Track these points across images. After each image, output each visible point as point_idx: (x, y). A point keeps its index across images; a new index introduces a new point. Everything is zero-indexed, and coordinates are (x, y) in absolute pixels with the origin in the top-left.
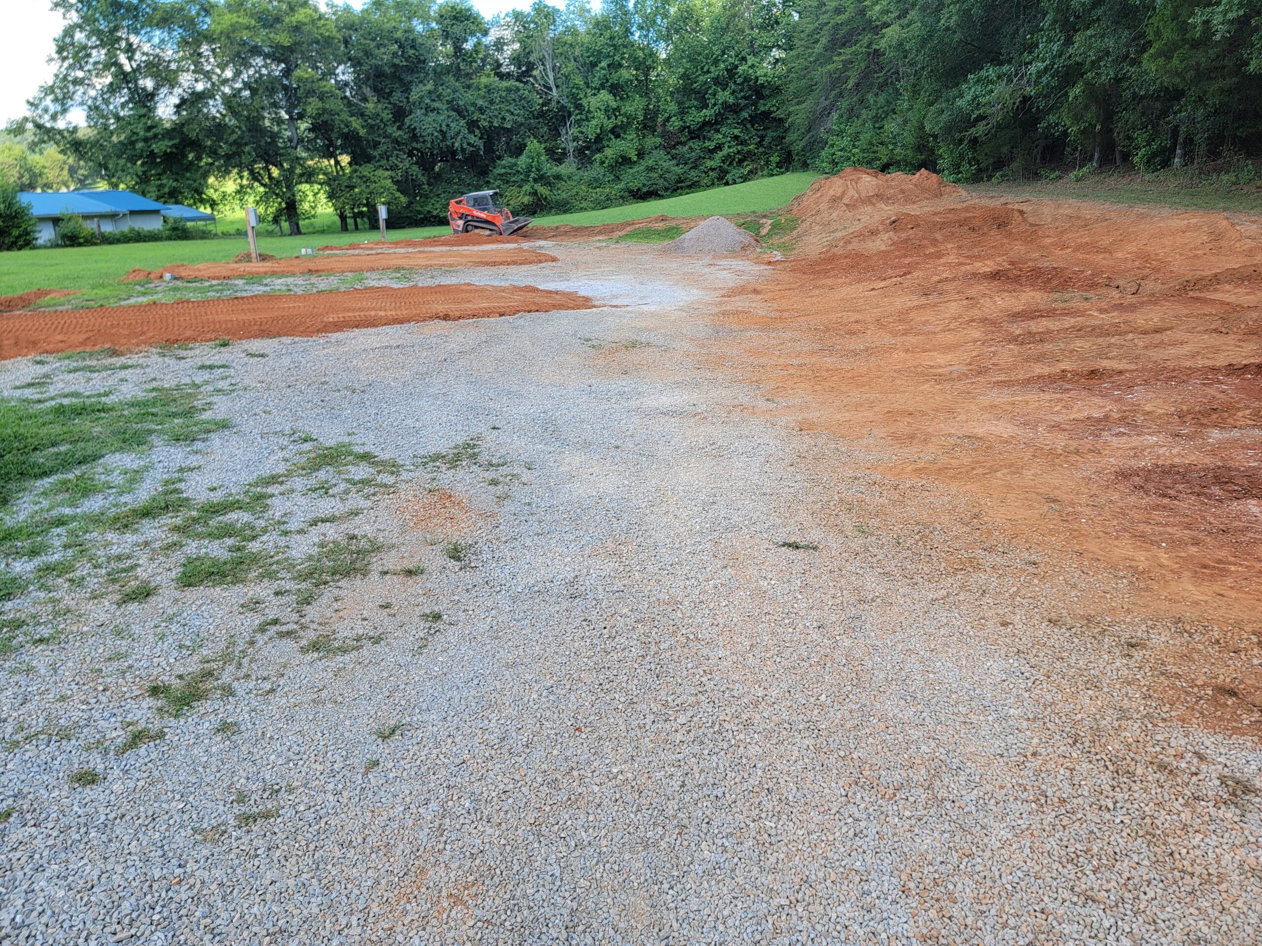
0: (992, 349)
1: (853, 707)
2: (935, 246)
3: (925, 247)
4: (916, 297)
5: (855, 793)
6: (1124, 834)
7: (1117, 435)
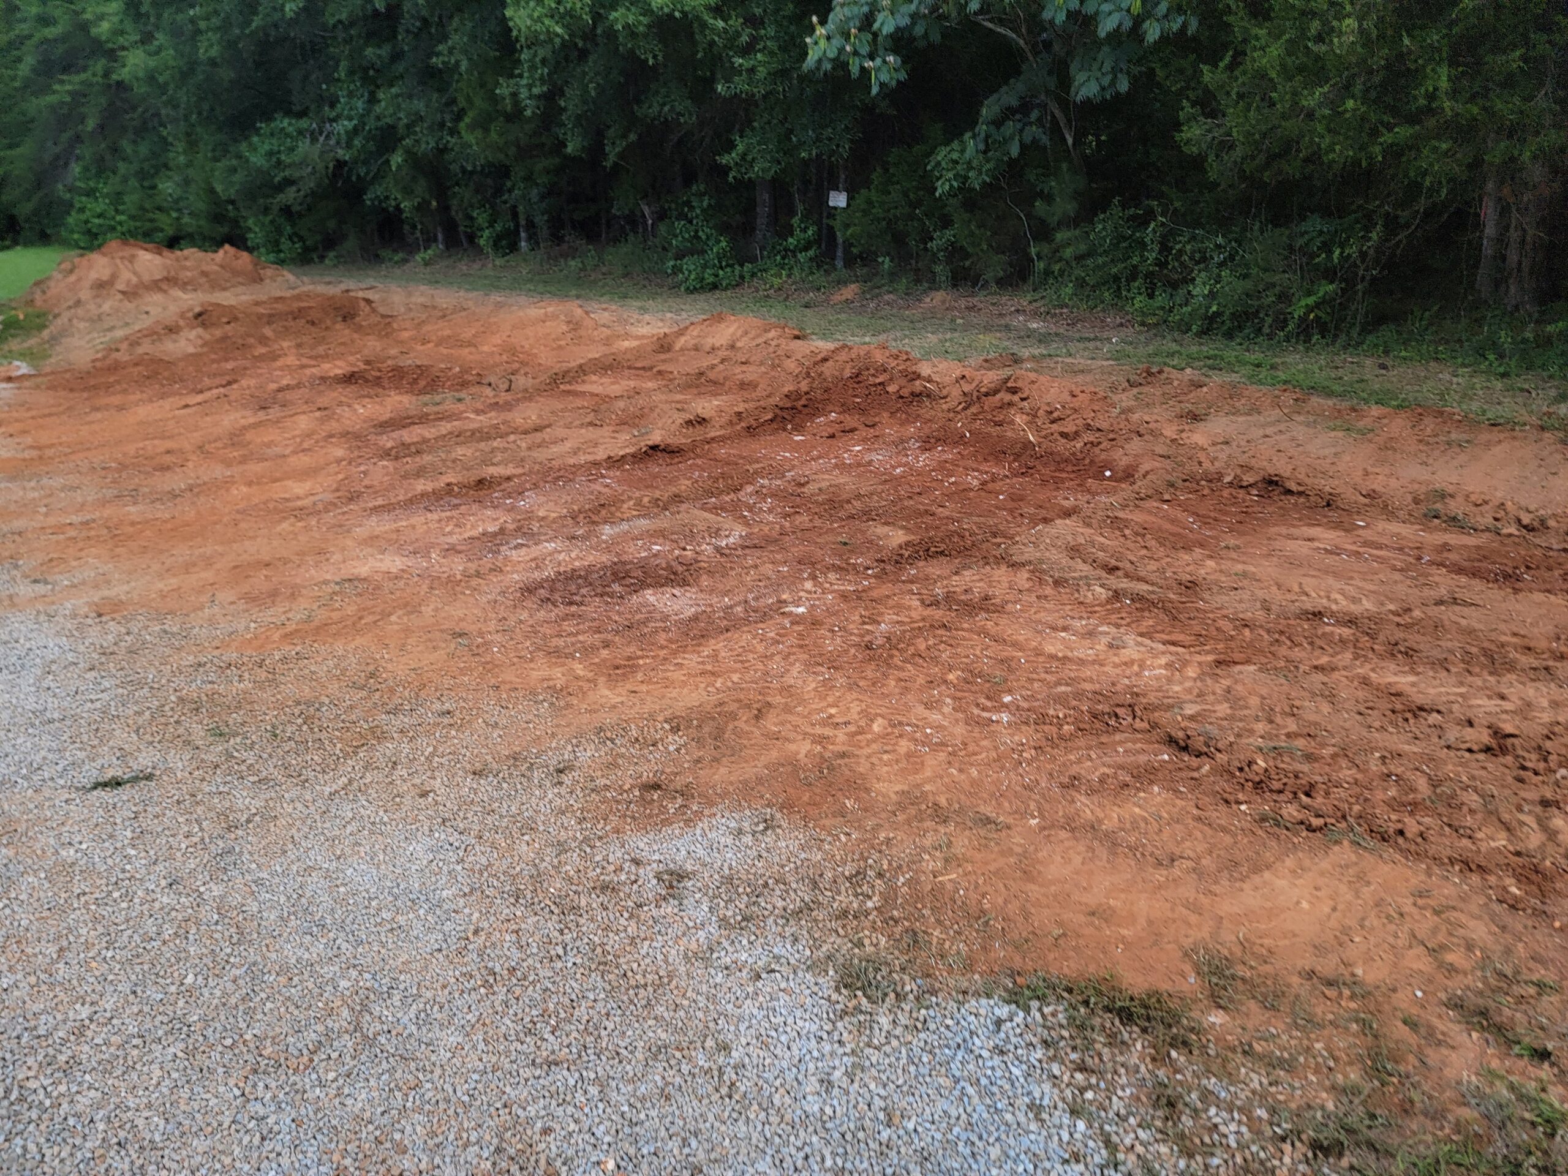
0: (362, 468)
1: (238, 972)
2: (266, 345)
3: (250, 346)
4: (248, 413)
5: (255, 1086)
6: (578, 976)
7: (516, 548)
